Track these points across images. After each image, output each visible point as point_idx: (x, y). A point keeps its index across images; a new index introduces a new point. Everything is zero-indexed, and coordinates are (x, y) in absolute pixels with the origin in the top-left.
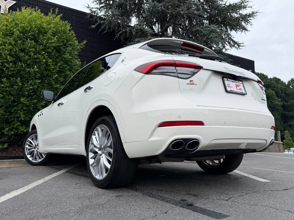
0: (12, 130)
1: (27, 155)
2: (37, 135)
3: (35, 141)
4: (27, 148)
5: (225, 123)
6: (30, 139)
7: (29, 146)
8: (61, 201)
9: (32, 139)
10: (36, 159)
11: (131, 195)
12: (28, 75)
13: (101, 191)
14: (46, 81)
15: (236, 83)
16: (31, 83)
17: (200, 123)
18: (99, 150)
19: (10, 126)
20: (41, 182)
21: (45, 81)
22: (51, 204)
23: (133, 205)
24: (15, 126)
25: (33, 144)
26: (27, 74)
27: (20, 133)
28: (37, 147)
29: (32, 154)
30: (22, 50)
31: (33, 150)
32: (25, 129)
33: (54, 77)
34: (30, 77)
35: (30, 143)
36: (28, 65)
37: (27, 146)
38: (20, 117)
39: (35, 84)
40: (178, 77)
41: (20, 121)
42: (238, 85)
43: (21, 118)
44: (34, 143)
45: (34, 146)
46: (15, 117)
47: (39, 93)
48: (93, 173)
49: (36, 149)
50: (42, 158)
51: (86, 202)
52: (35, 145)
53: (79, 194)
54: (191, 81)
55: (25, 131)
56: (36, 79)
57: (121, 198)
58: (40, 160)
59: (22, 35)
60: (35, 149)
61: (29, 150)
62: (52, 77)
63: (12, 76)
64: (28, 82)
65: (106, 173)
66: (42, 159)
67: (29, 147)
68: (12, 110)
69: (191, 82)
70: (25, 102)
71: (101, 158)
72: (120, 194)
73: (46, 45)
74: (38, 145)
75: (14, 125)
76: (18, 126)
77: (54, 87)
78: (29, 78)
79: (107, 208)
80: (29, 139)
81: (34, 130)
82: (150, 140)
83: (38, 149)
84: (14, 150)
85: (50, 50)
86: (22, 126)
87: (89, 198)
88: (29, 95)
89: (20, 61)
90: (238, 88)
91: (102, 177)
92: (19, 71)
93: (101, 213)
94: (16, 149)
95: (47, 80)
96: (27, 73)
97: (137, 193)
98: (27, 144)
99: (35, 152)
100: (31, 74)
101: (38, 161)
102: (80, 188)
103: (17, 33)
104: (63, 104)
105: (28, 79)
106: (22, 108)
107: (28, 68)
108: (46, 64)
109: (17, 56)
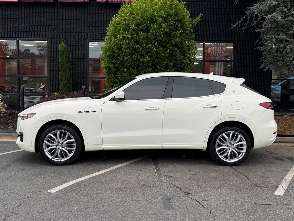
12: (143, 64)
16: (145, 71)
30: (137, 42)
34: (144, 66)
59: (136, 28)
63: (131, 66)
73: (156, 34)
85: (160, 38)
89: (136, 52)
92: (136, 62)
96: (142, 62)
100: (145, 63)
103: (133, 26)
105: (143, 68)
107: (142, 58)
108: (156, 52)
109: (133, 48)
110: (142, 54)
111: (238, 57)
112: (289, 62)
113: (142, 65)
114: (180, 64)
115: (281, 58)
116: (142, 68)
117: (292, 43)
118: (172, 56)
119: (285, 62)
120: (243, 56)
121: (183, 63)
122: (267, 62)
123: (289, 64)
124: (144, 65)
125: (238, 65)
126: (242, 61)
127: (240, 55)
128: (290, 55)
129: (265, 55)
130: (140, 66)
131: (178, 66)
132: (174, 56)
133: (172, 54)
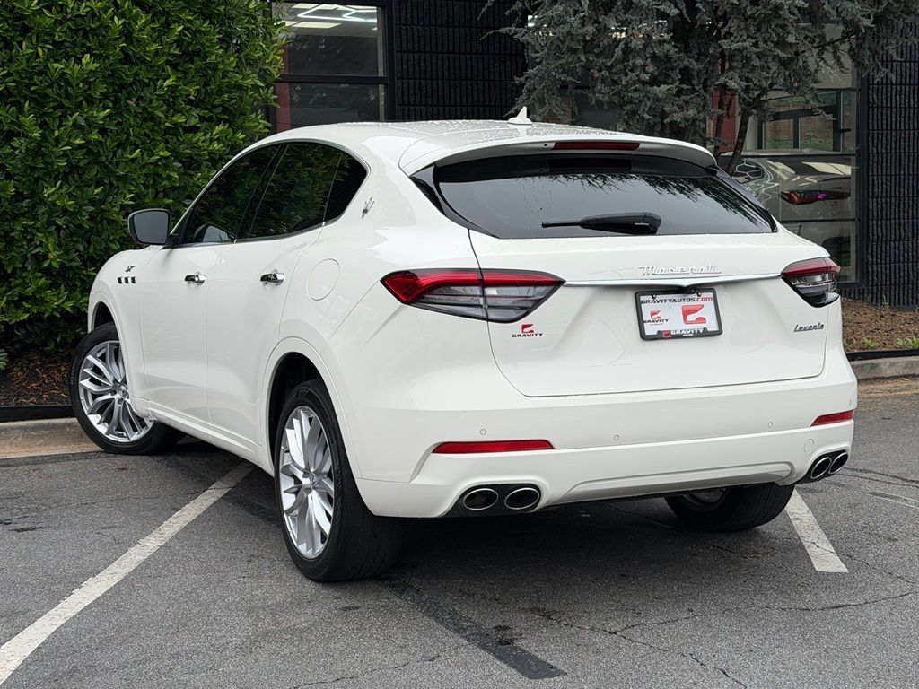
0: (18, 305)
1: (90, 413)
2: (118, 345)
3: (114, 365)
4: (86, 390)
5: (617, 440)
6: (95, 357)
7: (93, 380)
8: (209, 616)
9: (103, 358)
10: (120, 428)
11: (381, 607)
12: (60, 87)
13: (310, 587)
14: (130, 102)
15: (686, 303)
16: (75, 121)
17: (543, 444)
18: (304, 477)
19: (10, 288)
20: (150, 544)
21: (128, 104)
22: (184, 625)
23: (371, 636)
24: (29, 291)
25: (105, 377)
26: (56, 86)
27: (52, 317)
28: (123, 388)
29: (105, 409)
31: (109, 396)
32: (68, 299)
33: (162, 86)
34: (68, 96)
35: (96, 370)
36: (57, 45)
37: (86, 383)
38: (45, 257)
39: (91, 123)
40: (488, 320)
41: (48, 272)
42: (693, 308)
43: (48, 262)
44: (111, 373)
45: (111, 384)
46: (28, 255)
47: (107, 157)
48: (291, 534)
49: (118, 396)
50: (143, 427)
51: (266, 623)
52: (115, 381)
53: (253, 596)
54: (525, 327)
55: (68, 306)
56: (90, 101)
57: (353, 615)
58: (135, 437)
60: (115, 393)
61: (95, 396)
62: (155, 90)
64: (64, 116)
65: (323, 543)
66: (143, 432)
67: (93, 388)
68: (13, 231)
69: (526, 330)
70: (58, 199)
71: (309, 500)
72: (355, 603)
74: (124, 382)
75: (25, 285)
76: (40, 289)
77: (162, 127)
78: (65, 101)
79: (308, 641)
80: (90, 358)
81: (105, 327)
82: (415, 482)
83: (125, 393)
84: (33, 376)
86: (54, 286)
87: (276, 610)
88: (73, 168)
90: (691, 317)
91: (314, 550)
93: (291, 653)
94: (38, 370)
95: (134, 100)
96: (57, 81)
97: (398, 601)
98: (86, 376)
99: (118, 406)
100: (71, 85)
101: (127, 437)
102: (259, 577)
104: (202, 282)
105: (61, 106)
106: (50, 223)
107: (56, 61)
108: (127, 34)
109: (11, 11)
110: (55, 43)
111: (404, 66)
112: (636, 90)
113: (58, 95)
114: (224, 93)
115: (605, 73)
116: (55, 108)
117: (647, 14)
118: (190, 56)
119: (617, 88)
120: (423, 64)
121: (239, 87)
122: (538, 88)
123: (636, 95)
124: (67, 92)
125: (406, 98)
126: (420, 84)
127: (411, 58)
128: (639, 62)
129: (538, 60)
130: (46, 96)
131: (217, 102)
132: (198, 54)
133: (190, 44)
